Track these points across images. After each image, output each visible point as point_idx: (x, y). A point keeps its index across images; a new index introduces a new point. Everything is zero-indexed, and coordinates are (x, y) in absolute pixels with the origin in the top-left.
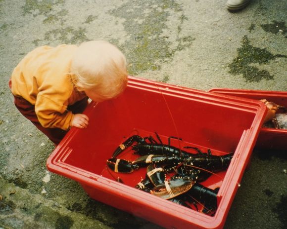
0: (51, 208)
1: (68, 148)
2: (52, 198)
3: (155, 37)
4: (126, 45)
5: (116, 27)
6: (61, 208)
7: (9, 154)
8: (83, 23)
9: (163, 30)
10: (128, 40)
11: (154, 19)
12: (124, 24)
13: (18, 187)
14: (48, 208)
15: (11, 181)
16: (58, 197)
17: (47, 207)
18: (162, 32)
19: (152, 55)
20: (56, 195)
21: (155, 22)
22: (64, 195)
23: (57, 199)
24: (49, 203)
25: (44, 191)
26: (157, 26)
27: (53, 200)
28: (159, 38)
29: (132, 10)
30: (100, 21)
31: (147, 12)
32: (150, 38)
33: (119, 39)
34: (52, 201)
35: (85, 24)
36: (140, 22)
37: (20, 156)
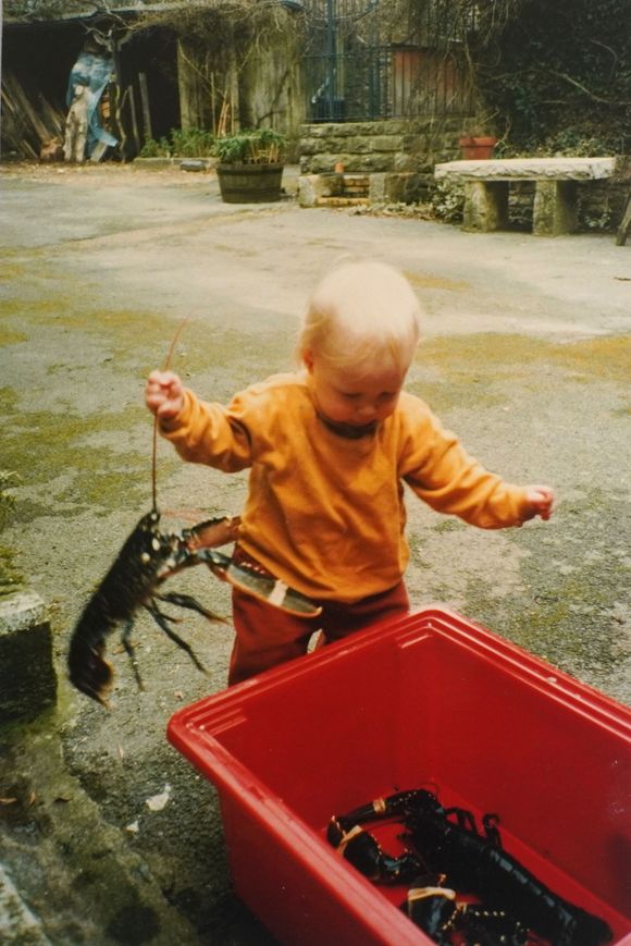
0: (127, 872)
1: (238, 710)
2: (142, 852)
3: (588, 609)
4: (505, 602)
5: (500, 560)
6: (150, 882)
7: (109, 715)
8: (426, 528)
9: (616, 604)
10: (515, 595)
11: (605, 575)
12: (522, 560)
13: (83, 792)
14: (121, 868)
15: (75, 772)
16: (156, 855)
17: (117, 865)
18: (613, 607)
19: (563, 643)
20: (156, 848)
21: (604, 582)
22: (175, 859)
23: (154, 860)
24: (128, 857)
25: (134, 827)
26: (604, 591)
27: (143, 856)
28: (597, 617)
29: (558, 542)
30: (469, 537)
31: (593, 556)
32: (574, 608)
33: (496, 584)
34: (137, 856)
35: (430, 532)
36: (566, 569)
37: (130, 730)
